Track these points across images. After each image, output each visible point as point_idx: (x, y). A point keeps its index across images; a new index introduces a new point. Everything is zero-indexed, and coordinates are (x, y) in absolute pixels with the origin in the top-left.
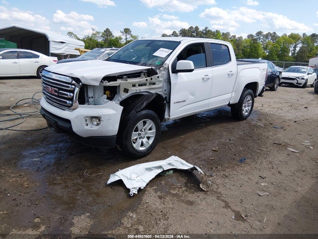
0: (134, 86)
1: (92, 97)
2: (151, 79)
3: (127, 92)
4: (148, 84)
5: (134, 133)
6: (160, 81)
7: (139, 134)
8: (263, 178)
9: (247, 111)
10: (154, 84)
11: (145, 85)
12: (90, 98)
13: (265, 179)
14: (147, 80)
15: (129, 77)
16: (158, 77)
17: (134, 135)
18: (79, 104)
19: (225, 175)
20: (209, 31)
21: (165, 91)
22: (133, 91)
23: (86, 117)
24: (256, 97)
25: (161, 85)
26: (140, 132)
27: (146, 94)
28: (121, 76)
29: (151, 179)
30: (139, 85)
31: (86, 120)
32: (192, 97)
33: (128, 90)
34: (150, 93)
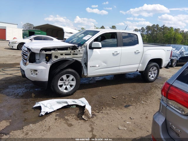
0: (62, 54)
1: (39, 60)
2: (74, 52)
3: (57, 58)
4: (72, 54)
5: (59, 81)
6: (81, 53)
7: (64, 83)
8: (131, 119)
9: (153, 77)
10: (77, 54)
11: (70, 54)
12: (37, 60)
13: (132, 120)
14: (71, 52)
15: (59, 50)
16: (79, 51)
17: (60, 83)
18: (29, 62)
19: (107, 113)
20: (166, 27)
21: (85, 59)
22: (61, 57)
23: (31, 70)
24: (161, 68)
25: (82, 55)
26: (65, 81)
27: (71, 60)
28: (54, 49)
29: (58, 108)
30: (65, 55)
31: (31, 71)
32: (105, 64)
33: (58, 57)
34: (73, 59)
